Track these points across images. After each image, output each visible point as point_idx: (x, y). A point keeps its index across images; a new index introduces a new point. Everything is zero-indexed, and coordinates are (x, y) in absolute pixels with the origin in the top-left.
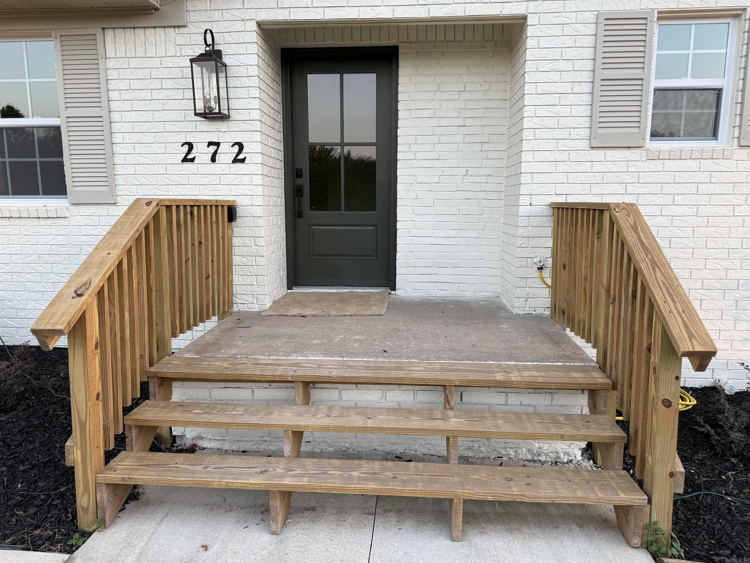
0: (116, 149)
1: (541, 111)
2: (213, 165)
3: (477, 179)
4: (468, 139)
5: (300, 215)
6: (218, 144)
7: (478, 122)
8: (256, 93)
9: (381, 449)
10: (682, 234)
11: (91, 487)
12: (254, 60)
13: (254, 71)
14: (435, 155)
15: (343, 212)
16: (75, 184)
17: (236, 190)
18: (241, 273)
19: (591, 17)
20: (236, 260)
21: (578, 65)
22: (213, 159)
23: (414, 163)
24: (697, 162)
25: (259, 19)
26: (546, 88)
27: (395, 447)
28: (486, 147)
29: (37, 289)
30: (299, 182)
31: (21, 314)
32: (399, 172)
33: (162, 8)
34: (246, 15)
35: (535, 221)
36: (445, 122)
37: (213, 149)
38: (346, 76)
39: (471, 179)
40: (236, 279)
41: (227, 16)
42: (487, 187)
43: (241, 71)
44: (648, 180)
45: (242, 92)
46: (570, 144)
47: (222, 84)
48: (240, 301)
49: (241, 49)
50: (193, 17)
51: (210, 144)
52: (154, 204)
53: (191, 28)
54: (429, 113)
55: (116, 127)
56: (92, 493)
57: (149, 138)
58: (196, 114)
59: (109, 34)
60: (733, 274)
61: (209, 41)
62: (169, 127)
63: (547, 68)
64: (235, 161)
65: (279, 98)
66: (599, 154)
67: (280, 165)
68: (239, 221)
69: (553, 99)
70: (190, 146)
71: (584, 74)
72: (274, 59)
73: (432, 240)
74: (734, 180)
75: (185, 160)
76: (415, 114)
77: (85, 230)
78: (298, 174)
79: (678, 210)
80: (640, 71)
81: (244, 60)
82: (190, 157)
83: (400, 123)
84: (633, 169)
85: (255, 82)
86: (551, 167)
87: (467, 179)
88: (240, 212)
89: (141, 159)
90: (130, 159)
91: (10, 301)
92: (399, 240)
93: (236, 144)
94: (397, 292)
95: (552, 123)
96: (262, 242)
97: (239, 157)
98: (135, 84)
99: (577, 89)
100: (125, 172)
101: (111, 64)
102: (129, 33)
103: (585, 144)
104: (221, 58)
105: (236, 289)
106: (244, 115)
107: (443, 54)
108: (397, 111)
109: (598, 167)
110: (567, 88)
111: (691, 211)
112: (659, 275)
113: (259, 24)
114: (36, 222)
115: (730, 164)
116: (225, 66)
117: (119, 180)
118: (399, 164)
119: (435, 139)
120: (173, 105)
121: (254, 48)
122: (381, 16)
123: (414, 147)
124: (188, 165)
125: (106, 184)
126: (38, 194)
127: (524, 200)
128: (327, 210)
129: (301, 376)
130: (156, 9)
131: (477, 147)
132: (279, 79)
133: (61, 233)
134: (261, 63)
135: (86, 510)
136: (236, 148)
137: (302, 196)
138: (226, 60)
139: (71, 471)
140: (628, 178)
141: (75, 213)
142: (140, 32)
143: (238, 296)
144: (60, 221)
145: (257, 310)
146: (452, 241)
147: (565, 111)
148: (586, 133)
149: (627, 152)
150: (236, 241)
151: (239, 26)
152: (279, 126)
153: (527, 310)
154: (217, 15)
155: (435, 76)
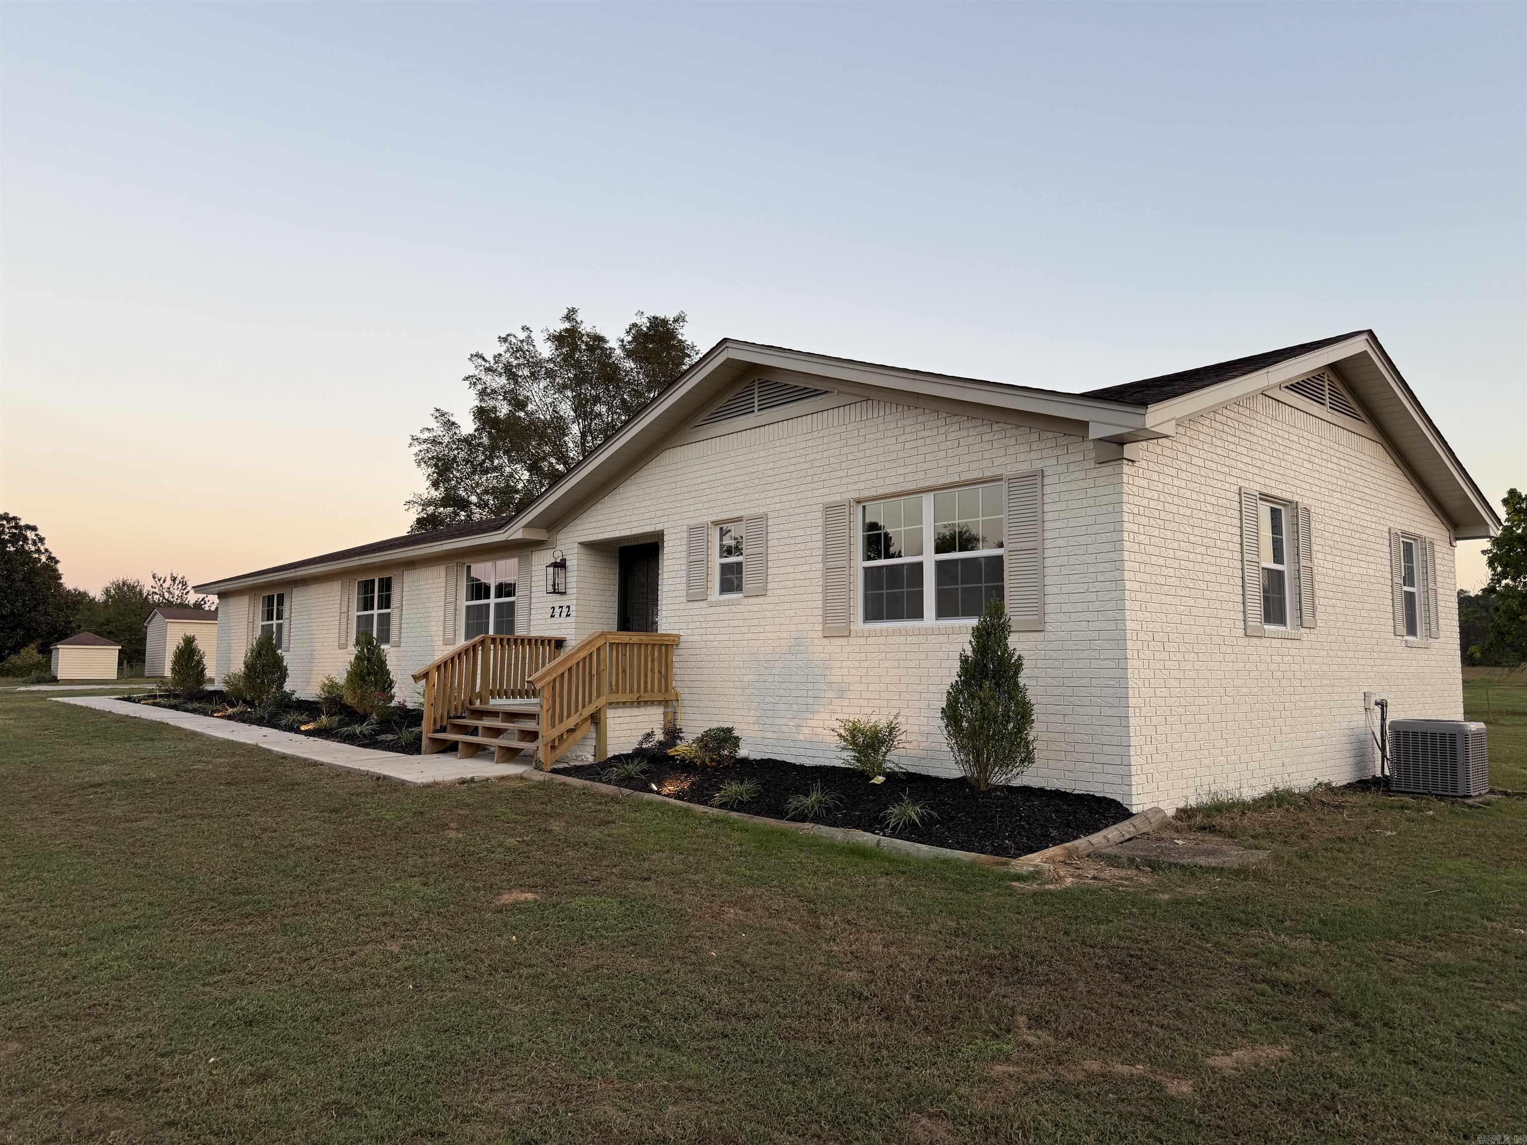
6: (562, 607)
8: (575, 579)
10: (724, 653)
12: (575, 562)
13: (575, 568)
19: (686, 528)
21: (682, 554)
22: (560, 615)
24: (734, 607)
26: (671, 568)
37: (560, 609)
44: (710, 619)
46: (680, 600)
50: (558, 543)
51: (560, 607)
62: (548, 599)
63: (671, 558)
64: (567, 616)
66: (691, 605)
69: (674, 574)
70: (554, 609)
71: (684, 560)
72: (604, 556)
74: (744, 617)
75: (552, 616)
79: (722, 637)
80: (711, 555)
82: (553, 614)
84: (704, 613)
85: (575, 573)
93: (568, 606)
95: (674, 588)
97: (568, 614)
99: (682, 568)
101: (533, 568)
102: (540, 552)
103: (684, 599)
106: (572, 591)
109: (690, 612)
110: (679, 567)
111: (727, 638)
113: (579, 543)
115: (746, 608)
121: (576, 556)
125: (526, 630)
132: (616, 567)
136: (568, 609)
140: (701, 618)
142: (543, 552)
147: (678, 580)
148: (685, 593)
149: (706, 603)
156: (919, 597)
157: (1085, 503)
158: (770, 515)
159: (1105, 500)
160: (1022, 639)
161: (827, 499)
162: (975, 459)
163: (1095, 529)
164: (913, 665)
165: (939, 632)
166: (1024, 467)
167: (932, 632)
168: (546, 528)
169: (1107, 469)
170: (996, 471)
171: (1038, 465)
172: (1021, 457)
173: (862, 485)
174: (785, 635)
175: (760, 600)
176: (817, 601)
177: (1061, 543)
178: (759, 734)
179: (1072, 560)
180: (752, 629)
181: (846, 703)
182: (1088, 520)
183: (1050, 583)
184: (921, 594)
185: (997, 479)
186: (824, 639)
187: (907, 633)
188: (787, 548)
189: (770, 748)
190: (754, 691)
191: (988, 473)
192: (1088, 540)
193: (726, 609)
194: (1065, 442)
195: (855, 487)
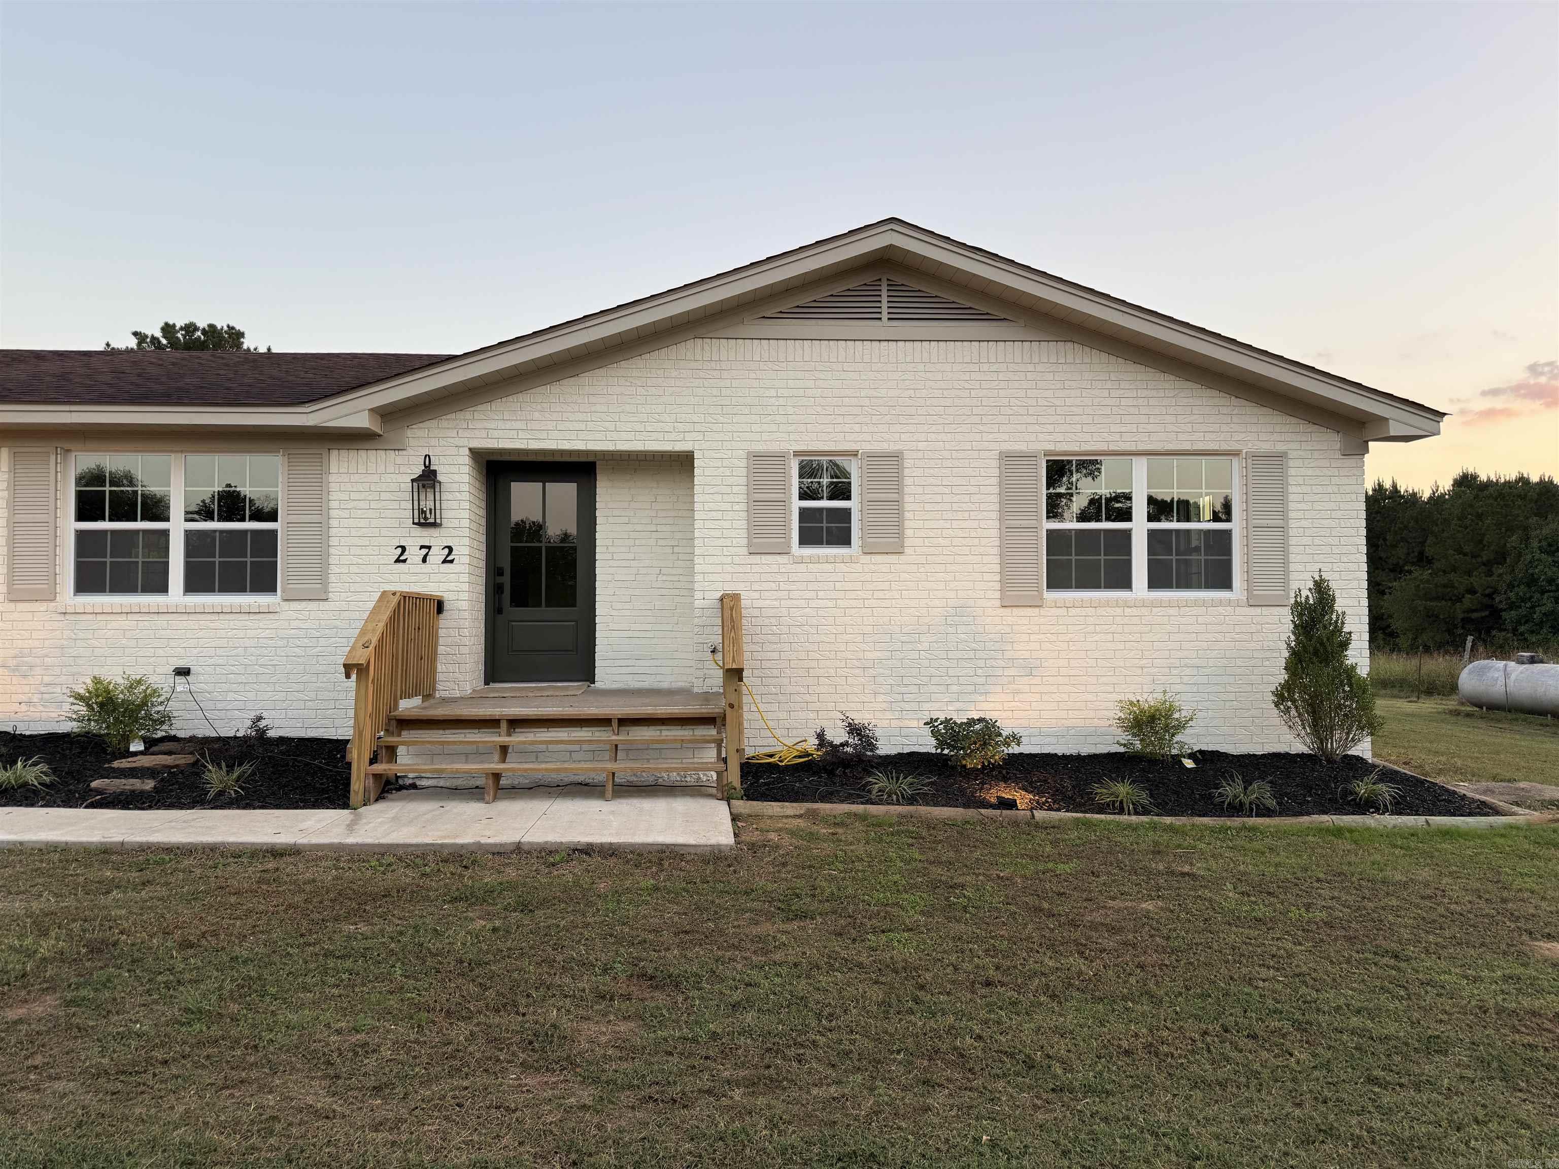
0: (332, 550)
1: (709, 524)
2: (423, 565)
3: (669, 578)
4: (661, 542)
5: (500, 611)
6: (429, 548)
7: (668, 528)
8: (467, 505)
9: (566, 779)
10: (826, 623)
11: (363, 775)
12: (466, 478)
13: (466, 488)
14: (631, 556)
15: (543, 608)
16: (290, 582)
17: (443, 587)
18: (444, 661)
19: (743, 454)
20: (441, 649)
21: (735, 489)
22: (424, 560)
23: (611, 563)
24: (832, 565)
25: (471, 446)
26: (712, 506)
27: (577, 777)
28: (676, 550)
29: (240, 681)
30: (500, 580)
31: (220, 706)
32: (598, 571)
33: (385, 435)
34: (460, 442)
35: (708, 613)
36: (639, 527)
37: (424, 551)
38: (548, 485)
39: (664, 578)
40: (440, 668)
41: (442, 442)
42: (678, 585)
43: (455, 487)
44: (796, 579)
45: (455, 505)
46: (733, 550)
47: (437, 498)
48: (441, 688)
49: (454, 469)
50: (412, 442)
51: (422, 547)
52: (398, 594)
53: (410, 451)
54: (626, 520)
55: (333, 532)
56: (363, 780)
57: (365, 542)
58: (414, 523)
59: (334, 453)
60: (869, 655)
61: (427, 463)
62: (384, 532)
63: (712, 491)
64: (445, 561)
65: (483, 505)
66: (756, 559)
67: (483, 564)
68: (445, 614)
69: (718, 515)
70: (404, 549)
71: (741, 497)
72: (480, 472)
73: (630, 634)
74: (862, 579)
75: (398, 561)
76: (611, 520)
77: (295, 624)
78: (500, 572)
79: (822, 603)
80: (783, 495)
81: (456, 478)
82: (402, 558)
83: (598, 527)
84: (783, 570)
85: (466, 496)
86: (719, 568)
87: (660, 578)
88: (447, 606)
89: (355, 560)
90: (345, 560)
91: (209, 693)
92: (598, 634)
93: (446, 547)
94: (597, 684)
95: (717, 533)
96: (466, 632)
97: (449, 559)
98: (354, 496)
99: (736, 507)
100: (338, 571)
101: (332, 478)
102: (353, 453)
103: (745, 551)
104: (436, 476)
105: (440, 677)
106: (455, 523)
107: (635, 471)
108: (595, 517)
109: (756, 569)
110: (728, 506)
111: (830, 604)
112: (733, 634)
113: (470, 449)
114: (246, 617)
115: (858, 567)
116: (440, 483)
117: (332, 578)
118: (598, 564)
119: (631, 542)
120: (388, 513)
121: (466, 469)
122: (576, 448)
123: (611, 549)
124: (400, 566)
125: (319, 581)
126: (246, 591)
127: (698, 595)
128: (527, 606)
129: (506, 715)
130: (380, 436)
131: (669, 550)
132: (484, 489)
133: (270, 627)
134: (472, 481)
135: (357, 793)
136: (447, 550)
137: (502, 592)
138: (440, 477)
139: (349, 764)
140: (779, 578)
141: (286, 608)
142: (362, 453)
143: (441, 683)
144: (271, 616)
145: (458, 695)
146: (649, 635)
147: (727, 524)
148: (745, 541)
149: (778, 557)
150: (441, 632)
151: (454, 451)
152: (483, 530)
153: (705, 689)
154: (433, 442)
155: (630, 488)
156: (1127, 566)
157: (1330, 489)
158: (907, 454)
159: (1348, 489)
160: (1264, 613)
161: (1006, 447)
162: (1211, 429)
163: (1339, 514)
164: (1133, 639)
165: (1153, 604)
166: (1265, 447)
167: (1143, 604)
168: (382, 416)
169: (1351, 462)
170: (1235, 446)
171: (1281, 447)
172: (1263, 437)
173: (1060, 437)
174: (937, 603)
175: (893, 558)
176: (993, 563)
177: (1304, 523)
178: (895, 723)
179: (1317, 541)
180: (877, 595)
181: (1037, 680)
182: (1333, 506)
183: (1294, 560)
184: (1129, 563)
185: (1236, 454)
186: (1002, 610)
187: (1117, 604)
188: (938, 498)
189: (914, 739)
190: (881, 671)
191: (1225, 447)
192: (1333, 524)
193: (829, 567)
194: (1309, 430)
195: (1051, 438)
